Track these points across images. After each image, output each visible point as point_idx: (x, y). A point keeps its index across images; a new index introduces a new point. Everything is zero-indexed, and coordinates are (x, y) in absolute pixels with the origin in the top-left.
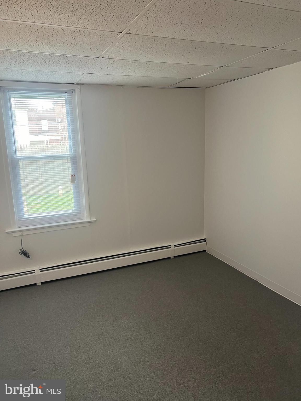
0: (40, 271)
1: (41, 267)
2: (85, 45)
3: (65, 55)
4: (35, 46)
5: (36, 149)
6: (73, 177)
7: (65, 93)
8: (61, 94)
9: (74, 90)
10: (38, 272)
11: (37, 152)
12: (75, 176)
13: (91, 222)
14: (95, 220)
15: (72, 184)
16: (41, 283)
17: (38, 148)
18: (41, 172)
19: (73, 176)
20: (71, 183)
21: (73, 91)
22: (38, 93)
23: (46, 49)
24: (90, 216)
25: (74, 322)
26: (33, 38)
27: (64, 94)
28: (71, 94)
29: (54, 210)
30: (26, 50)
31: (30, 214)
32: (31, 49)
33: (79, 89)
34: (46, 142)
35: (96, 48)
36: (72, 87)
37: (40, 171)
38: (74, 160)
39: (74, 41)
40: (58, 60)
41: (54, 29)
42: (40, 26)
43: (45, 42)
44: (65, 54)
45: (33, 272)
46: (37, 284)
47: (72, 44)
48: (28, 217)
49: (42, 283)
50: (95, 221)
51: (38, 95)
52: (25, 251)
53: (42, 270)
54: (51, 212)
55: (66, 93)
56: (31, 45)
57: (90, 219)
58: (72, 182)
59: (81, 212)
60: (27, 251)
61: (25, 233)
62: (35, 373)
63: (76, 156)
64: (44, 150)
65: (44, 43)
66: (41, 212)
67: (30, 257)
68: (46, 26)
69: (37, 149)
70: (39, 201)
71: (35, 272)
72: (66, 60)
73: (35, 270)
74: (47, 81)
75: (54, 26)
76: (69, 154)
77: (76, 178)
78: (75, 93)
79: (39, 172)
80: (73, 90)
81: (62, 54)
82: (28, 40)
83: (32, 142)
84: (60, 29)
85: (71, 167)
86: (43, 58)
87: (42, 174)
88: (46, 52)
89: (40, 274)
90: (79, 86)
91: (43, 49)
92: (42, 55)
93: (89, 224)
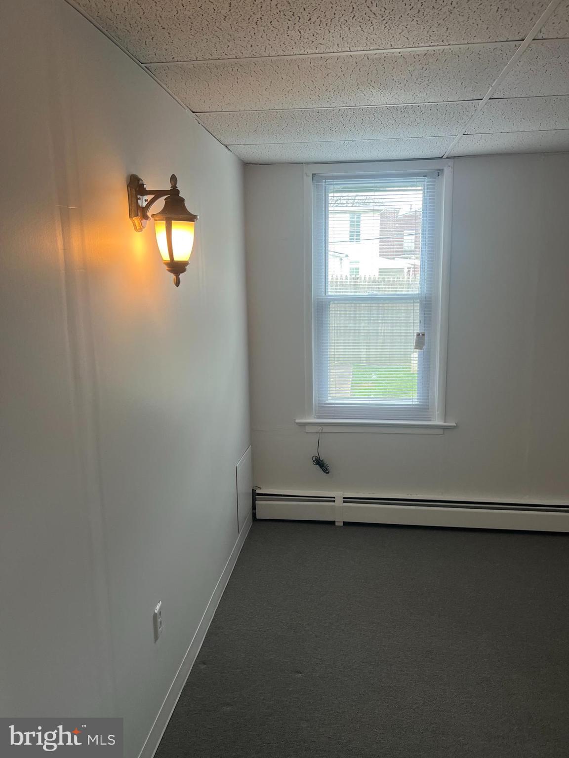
0: (344, 502)
1: (346, 493)
2: (450, 78)
3: (415, 103)
4: (357, 95)
5: (381, 282)
6: (420, 338)
7: (424, 176)
8: (416, 180)
9: (443, 170)
10: (339, 502)
11: (382, 288)
12: (423, 335)
13: (445, 428)
14: (455, 425)
15: (417, 350)
16: (343, 522)
17: (384, 281)
18: (384, 325)
19: (421, 335)
20: (416, 348)
21: (439, 172)
22: (374, 180)
23: (379, 98)
24: (445, 415)
25: (384, 610)
26: (351, 81)
27: (421, 179)
28: (435, 179)
29: (395, 395)
30: (344, 105)
31: (338, 397)
32: (352, 102)
33: (450, 168)
34: (406, 270)
35: (473, 82)
36: (435, 165)
37: (382, 323)
38: (427, 305)
39: (427, 74)
40: (403, 115)
41: (385, 57)
42: (360, 56)
43: (373, 84)
44: (415, 101)
45: (332, 499)
46: (336, 523)
47: (423, 80)
48: (333, 402)
49: (345, 523)
50: (455, 427)
51: (373, 185)
52: (322, 461)
53: (346, 500)
54: (391, 398)
55: (426, 176)
56: (351, 94)
57: (445, 422)
58: (418, 347)
59: (428, 406)
60: (326, 462)
61: (326, 429)
62: (298, 676)
63: (431, 298)
64: (394, 285)
65: (371, 87)
66: (372, 396)
67: (329, 472)
68: (370, 55)
69: (383, 283)
70: (374, 377)
71: (334, 501)
72: (418, 113)
73: (334, 498)
74: (391, 158)
75: (384, 51)
76: (418, 294)
77: (426, 339)
78: (443, 175)
79: (381, 325)
80: (440, 170)
81: (408, 102)
82: (344, 85)
83: (382, 271)
84: (396, 55)
85: (420, 317)
86: (376, 115)
87: (386, 328)
88: (379, 104)
89: (343, 507)
90: (451, 162)
91: (372, 99)
92: (373, 110)
93: (440, 432)
